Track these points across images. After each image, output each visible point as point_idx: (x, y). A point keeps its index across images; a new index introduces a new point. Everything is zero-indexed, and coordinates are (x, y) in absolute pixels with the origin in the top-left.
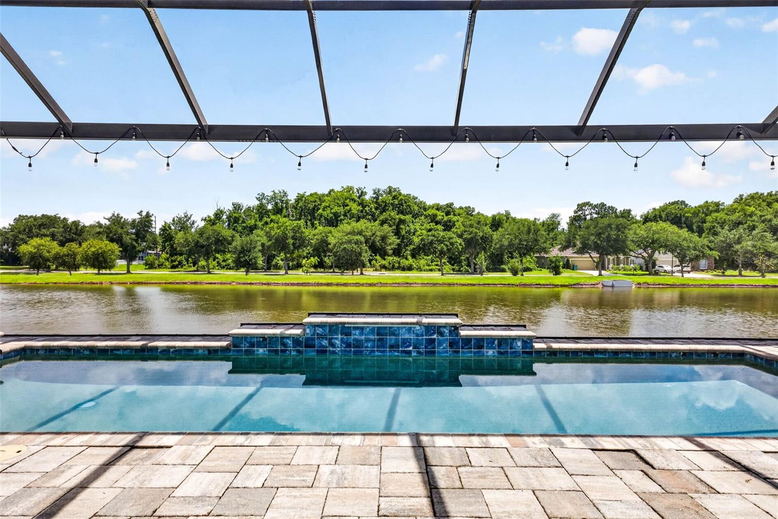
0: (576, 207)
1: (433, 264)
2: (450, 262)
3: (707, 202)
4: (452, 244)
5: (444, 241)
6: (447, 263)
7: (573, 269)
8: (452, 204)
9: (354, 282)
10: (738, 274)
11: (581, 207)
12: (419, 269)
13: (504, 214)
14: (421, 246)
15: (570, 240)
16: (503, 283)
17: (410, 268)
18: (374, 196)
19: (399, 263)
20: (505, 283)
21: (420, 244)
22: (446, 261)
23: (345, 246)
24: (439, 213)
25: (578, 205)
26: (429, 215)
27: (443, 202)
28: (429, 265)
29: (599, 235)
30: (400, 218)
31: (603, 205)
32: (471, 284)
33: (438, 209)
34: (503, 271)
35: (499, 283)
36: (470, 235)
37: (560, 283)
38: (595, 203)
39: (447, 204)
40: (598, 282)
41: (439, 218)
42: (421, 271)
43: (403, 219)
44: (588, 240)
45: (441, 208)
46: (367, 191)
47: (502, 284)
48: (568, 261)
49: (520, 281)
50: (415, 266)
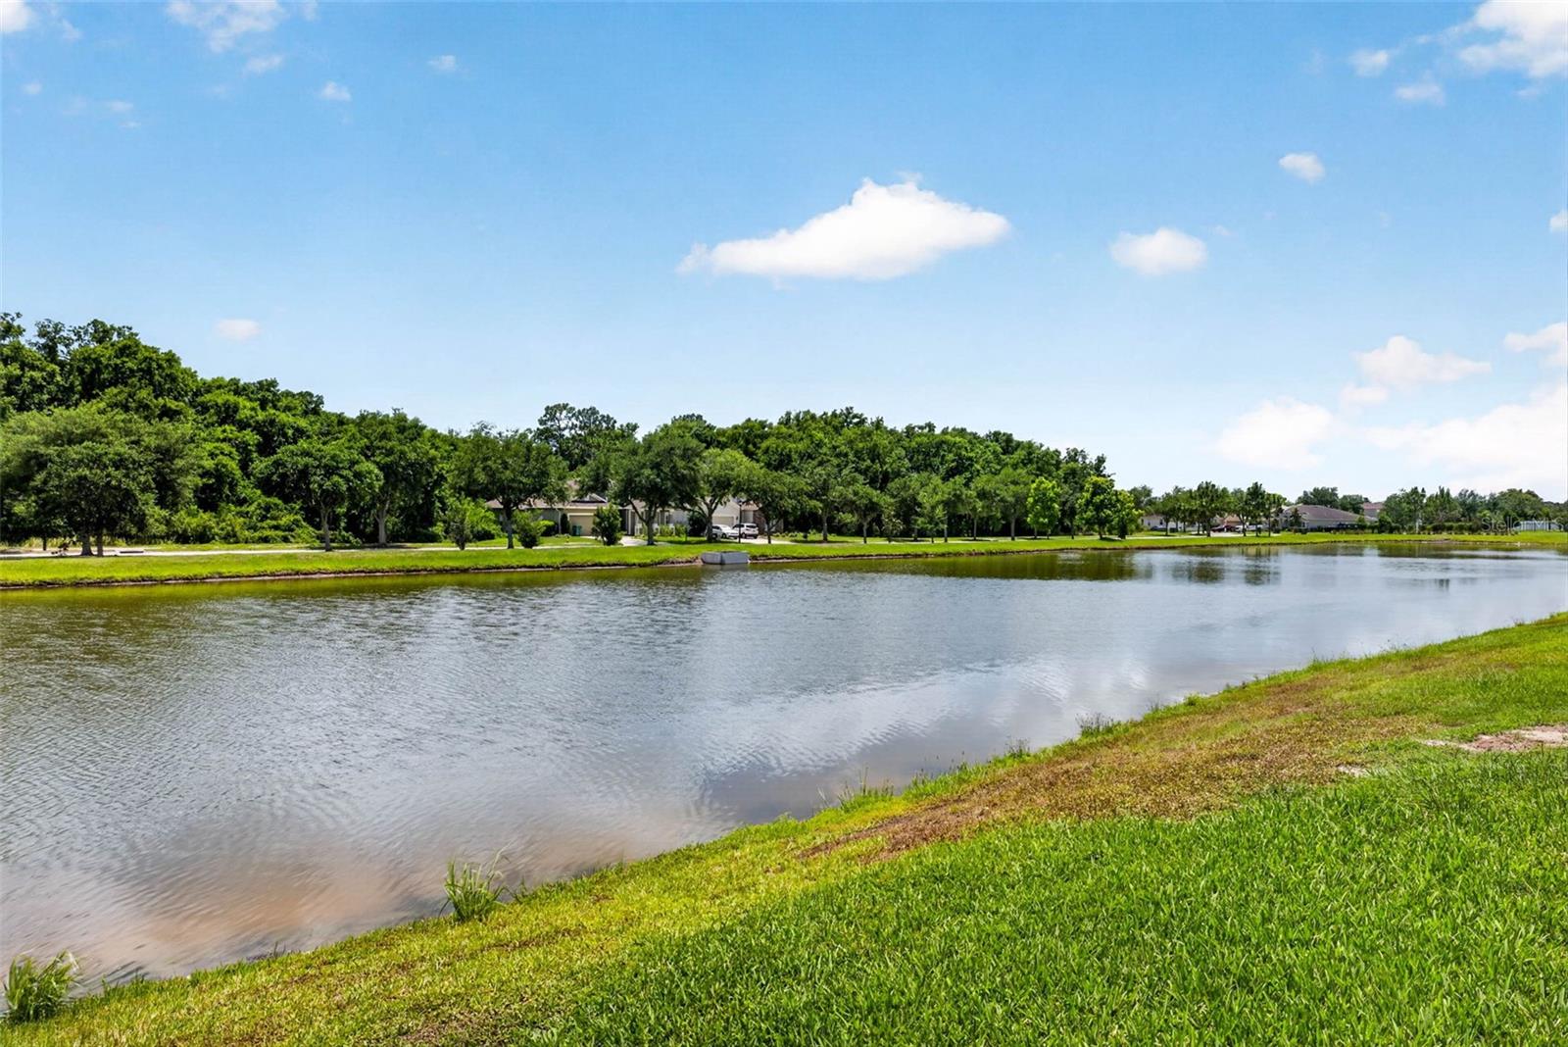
0: (544, 412)
1: (264, 524)
2: (309, 520)
3: (749, 420)
4: (358, 475)
5: (338, 468)
6: (304, 524)
7: (574, 535)
8: (273, 383)
9: (135, 575)
10: (822, 538)
11: (552, 412)
12: (230, 538)
13: (391, 415)
14: (275, 478)
15: (598, 474)
16: (528, 564)
17: (203, 537)
18: (42, 341)
19: (168, 523)
20: (531, 564)
21: (273, 474)
22: (298, 517)
23: (84, 471)
24: (242, 401)
25: (547, 408)
26: (217, 405)
27: (249, 377)
28: (255, 528)
29: (656, 466)
30: (164, 406)
31: (593, 411)
32: (457, 569)
33: (237, 392)
34: (433, 539)
35: (520, 564)
36: (387, 456)
37: (636, 561)
38: (579, 407)
39: (260, 383)
40: (694, 556)
41: (244, 414)
42: (237, 542)
43: (173, 407)
44: (638, 475)
45: (244, 389)
46: (23, 326)
47: (525, 567)
48: (564, 517)
49: (562, 560)
50: (216, 530)
